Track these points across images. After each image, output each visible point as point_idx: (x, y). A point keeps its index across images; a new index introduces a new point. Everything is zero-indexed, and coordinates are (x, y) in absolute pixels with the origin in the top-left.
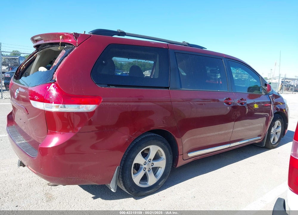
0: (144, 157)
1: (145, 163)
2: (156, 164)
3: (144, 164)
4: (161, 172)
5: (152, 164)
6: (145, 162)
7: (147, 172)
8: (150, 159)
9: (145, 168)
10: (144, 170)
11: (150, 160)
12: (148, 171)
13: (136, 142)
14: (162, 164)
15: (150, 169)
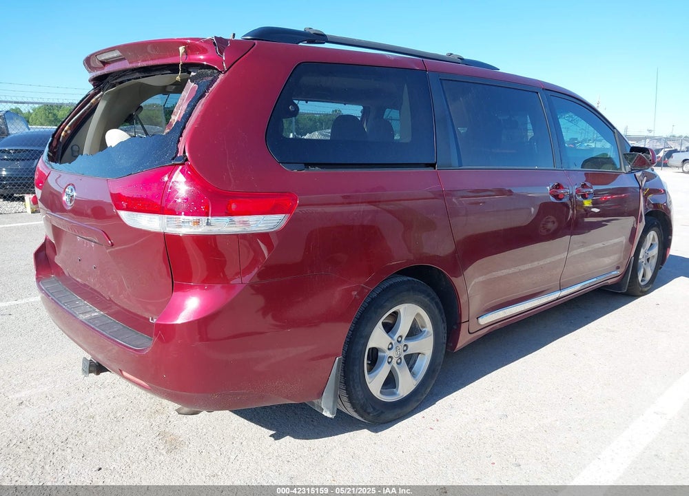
0: (387, 333)
1: (390, 346)
2: (413, 346)
3: (389, 349)
4: (423, 364)
5: (405, 348)
6: (391, 343)
7: (395, 365)
8: (401, 336)
9: (390, 357)
10: (389, 363)
11: (400, 339)
12: (398, 363)
13: (372, 299)
14: (425, 346)
15: (400, 358)
